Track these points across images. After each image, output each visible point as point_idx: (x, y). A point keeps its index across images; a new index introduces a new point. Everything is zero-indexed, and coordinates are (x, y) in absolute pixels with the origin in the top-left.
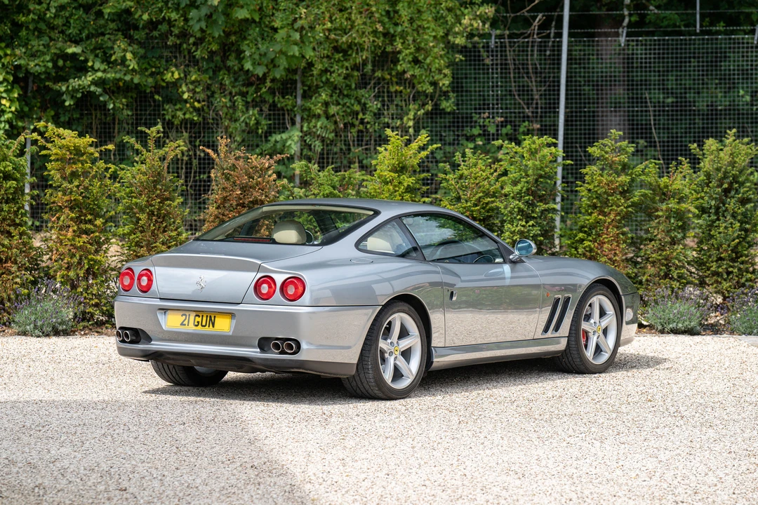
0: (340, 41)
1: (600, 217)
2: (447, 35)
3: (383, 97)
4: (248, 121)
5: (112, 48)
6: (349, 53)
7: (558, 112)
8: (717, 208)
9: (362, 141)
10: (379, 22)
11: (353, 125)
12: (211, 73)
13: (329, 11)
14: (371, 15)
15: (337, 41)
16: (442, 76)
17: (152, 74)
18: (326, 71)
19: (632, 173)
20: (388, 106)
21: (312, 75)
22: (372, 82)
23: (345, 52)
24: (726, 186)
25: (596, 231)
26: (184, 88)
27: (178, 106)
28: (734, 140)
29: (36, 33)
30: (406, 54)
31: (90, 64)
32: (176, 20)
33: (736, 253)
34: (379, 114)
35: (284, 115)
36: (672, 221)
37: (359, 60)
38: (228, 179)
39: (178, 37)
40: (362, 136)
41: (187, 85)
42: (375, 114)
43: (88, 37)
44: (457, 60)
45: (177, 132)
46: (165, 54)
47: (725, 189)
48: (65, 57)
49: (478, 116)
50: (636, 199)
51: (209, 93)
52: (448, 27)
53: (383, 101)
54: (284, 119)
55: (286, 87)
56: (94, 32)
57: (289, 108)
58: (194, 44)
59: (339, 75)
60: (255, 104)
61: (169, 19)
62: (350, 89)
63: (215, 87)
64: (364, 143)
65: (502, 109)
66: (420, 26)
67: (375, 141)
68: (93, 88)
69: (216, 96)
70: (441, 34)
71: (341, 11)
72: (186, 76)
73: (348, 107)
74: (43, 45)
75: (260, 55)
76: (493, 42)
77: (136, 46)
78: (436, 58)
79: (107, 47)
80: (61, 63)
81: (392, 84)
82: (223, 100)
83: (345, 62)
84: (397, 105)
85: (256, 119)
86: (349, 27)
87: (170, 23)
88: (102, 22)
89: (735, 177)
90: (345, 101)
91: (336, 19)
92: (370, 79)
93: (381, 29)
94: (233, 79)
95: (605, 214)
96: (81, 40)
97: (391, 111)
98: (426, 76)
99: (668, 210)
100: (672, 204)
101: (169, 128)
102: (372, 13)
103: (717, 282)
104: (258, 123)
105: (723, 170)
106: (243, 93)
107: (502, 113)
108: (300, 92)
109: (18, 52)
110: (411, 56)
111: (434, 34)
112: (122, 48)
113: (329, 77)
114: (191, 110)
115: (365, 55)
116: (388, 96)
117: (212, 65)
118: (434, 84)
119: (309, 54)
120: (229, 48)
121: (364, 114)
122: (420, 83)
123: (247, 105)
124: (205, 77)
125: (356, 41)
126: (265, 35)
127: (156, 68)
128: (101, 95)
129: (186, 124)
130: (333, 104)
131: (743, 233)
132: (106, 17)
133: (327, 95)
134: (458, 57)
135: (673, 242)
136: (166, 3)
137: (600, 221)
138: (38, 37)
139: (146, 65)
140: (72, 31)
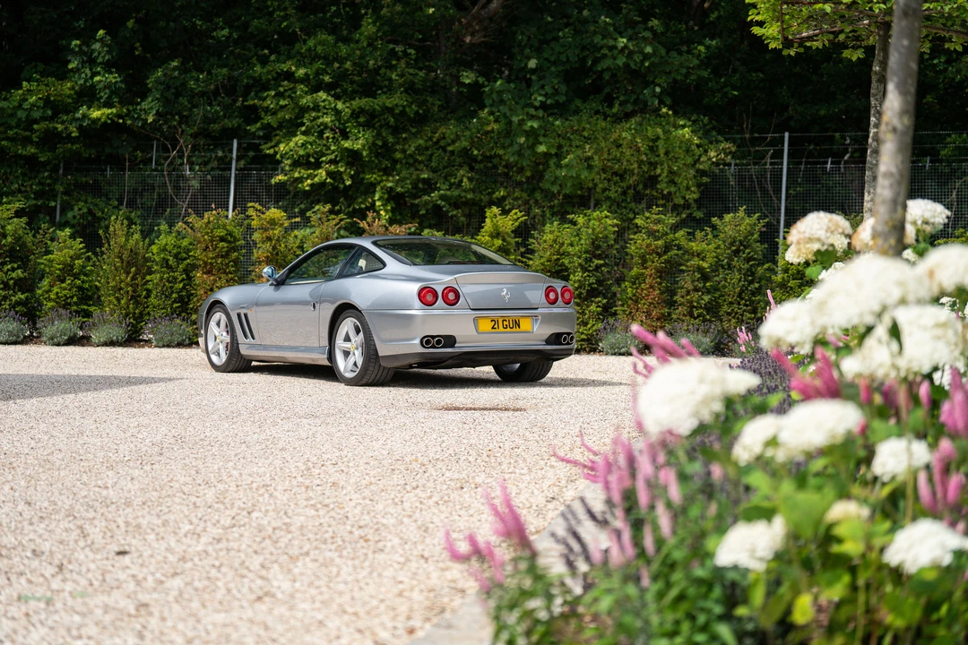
0: (616, 168)
1: (642, 271)
2: (695, 162)
5: (456, 175)
7: (780, 219)
8: (729, 265)
10: (646, 155)
12: (529, 192)
13: (606, 147)
14: (638, 150)
15: (614, 168)
16: (689, 192)
17: (489, 194)
18: (604, 190)
22: (645, 198)
23: (622, 177)
24: (734, 248)
25: (639, 281)
26: (507, 202)
28: (744, 215)
29: (406, 166)
31: (438, 185)
36: (696, 274)
37: (631, 182)
41: (510, 200)
43: (444, 168)
48: (424, 181)
50: (667, 257)
51: (527, 206)
52: (696, 157)
55: (582, 201)
59: (616, 192)
60: (559, 213)
61: (499, 154)
62: (628, 203)
63: (532, 202)
66: (673, 157)
68: (439, 202)
69: (533, 208)
70: (690, 162)
71: (616, 146)
73: (625, 215)
75: (556, 177)
76: (733, 169)
77: (473, 174)
78: (687, 179)
80: (420, 185)
81: (659, 199)
82: (536, 210)
83: (621, 184)
86: (622, 158)
87: (499, 157)
89: (741, 242)
90: (622, 211)
91: (613, 152)
92: (643, 196)
93: (645, 159)
94: (544, 196)
95: (646, 268)
98: (679, 193)
99: (693, 266)
100: (695, 262)
102: (639, 148)
105: (733, 236)
106: (552, 206)
108: (592, 205)
109: (391, 178)
110: (668, 178)
111: (684, 162)
112: (462, 174)
115: (635, 178)
117: (529, 186)
118: (684, 198)
120: (538, 176)
122: (675, 198)
124: (525, 195)
125: (628, 168)
127: (491, 189)
128: (444, 206)
134: (705, 180)
135: (696, 290)
136: (496, 143)
137: (642, 274)
138: (408, 169)
139: (484, 187)
140: (433, 164)
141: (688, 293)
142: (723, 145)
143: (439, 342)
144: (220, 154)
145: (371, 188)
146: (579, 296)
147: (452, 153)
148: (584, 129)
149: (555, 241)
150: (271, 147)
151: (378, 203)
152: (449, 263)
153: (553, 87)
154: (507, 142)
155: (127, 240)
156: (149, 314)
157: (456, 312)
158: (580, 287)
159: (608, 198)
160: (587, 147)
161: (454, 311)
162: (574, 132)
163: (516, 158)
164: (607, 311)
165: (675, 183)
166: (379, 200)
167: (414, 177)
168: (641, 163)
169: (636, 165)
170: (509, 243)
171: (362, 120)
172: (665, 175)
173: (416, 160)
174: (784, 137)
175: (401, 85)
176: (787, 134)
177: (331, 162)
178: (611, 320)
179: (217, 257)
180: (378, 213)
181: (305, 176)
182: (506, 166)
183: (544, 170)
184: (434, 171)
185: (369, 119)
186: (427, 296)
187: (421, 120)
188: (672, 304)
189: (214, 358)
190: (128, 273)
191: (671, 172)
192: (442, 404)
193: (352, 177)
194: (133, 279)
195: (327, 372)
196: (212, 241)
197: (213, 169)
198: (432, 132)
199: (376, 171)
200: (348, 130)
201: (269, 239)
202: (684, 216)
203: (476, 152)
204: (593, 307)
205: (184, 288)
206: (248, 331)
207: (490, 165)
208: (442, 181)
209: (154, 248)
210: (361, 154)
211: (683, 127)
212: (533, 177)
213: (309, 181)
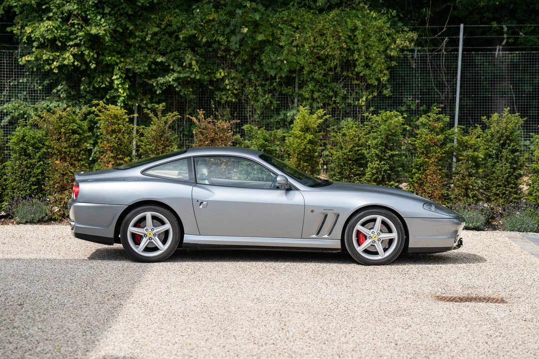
0: (320, 54)
1: (426, 160)
2: (386, 49)
3: (348, 87)
4: (265, 102)
5: (184, 58)
6: (326, 61)
7: (456, 97)
8: (497, 156)
9: (335, 114)
10: (344, 42)
11: (329, 104)
12: (244, 73)
13: (312, 36)
14: (339, 39)
15: (319, 54)
16: (382, 75)
17: (209, 74)
19: (446, 134)
20: (351, 93)
21: (303, 74)
22: (341, 79)
23: (324, 60)
25: (424, 168)
26: (227, 82)
27: (224, 93)
28: (508, 114)
29: (140, 49)
30: (361, 61)
31: (171, 67)
32: (222, 41)
33: (508, 182)
34: (346, 98)
35: (287, 98)
36: (470, 162)
37: (332, 65)
38: (203, 135)
39: (224, 51)
40: (335, 111)
41: (229, 80)
42: (343, 98)
43: (171, 52)
44: (393, 65)
45: (223, 108)
46: (217, 61)
47: (502, 143)
48: (156, 63)
49: (406, 99)
50: (447, 149)
51: (242, 85)
52: (387, 45)
53: (348, 90)
54: (287, 100)
55: (289, 81)
56: (174, 48)
57: (290, 94)
58: (234, 55)
59: (320, 74)
60: (270, 91)
61: (219, 40)
62: (328, 82)
63: (246, 81)
64: (336, 115)
65: (421, 95)
66: (369, 45)
67: (343, 114)
69: (247, 86)
70: (382, 49)
71: (321, 35)
72: (228, 74)
73: (326, 93)
74: (143, 56)
75: (272, 62)
76: (416, 55)
77: (198, 57)
78: (379, 64)
79: (181, 57)
80: (153, 67)
81: (354, 80)
82: (250, 89)
83: (323, 67)
84: (356, 92)
85: (269, 100)
86: (326, 45)
87: (219, 43)
88: (179, 42)
89: (507, 136)
90: (324, 90)
91: (318, 40)
92: (340, 77)
93: (345, 46)
94: (256, 76)
95: (429, 158)
96: (167, 53)
97: (353, 96)
98: (373, 75)
99: (468, 156)
100: (470, 152)
101: (218, 106)
102: (340, 36)
103: (496, 199)
104: (271, 103)
105: (501, 132)
106: (263, 85)
107: (421, 97)
108: (297, 84)
109: (128, 60)
110: (364, 63)
111: (377, 49)
112: (189, 58)
113: (313, 75)
114: (231, 95)
115: (336, 62)
116: (351, 87)
117: (244, 68)
118: (378, 80)
119: (302, 61)
121: (335, 98)
122: (370, 79)
123: (265, 92)
124: (240, 76)
125: (330, 54)
126: (276, 49)
127: (211, 70)
129: (229, 103)
130: (316, 92)
131: (512, 170)
132: (181, 40)
133: (312, 86)
134: (394, 63)
135: (470, 175)
136: (217, 31)
137: (426, 162)
138: (141, 51)
139: (205, 68)
140: (161, 48)
142: (408, 34)
145: (108, 69)
148: (293, 20)
151: (116, 82)
160: (297, 36)
162: (284, 22)
165: (370, 67)
166: (117, 79)
167: (150, 60)
168: (341, 49)
169: (337, 52)
174: (459, 28)
176: (462, 26)
177: (76, 45)
179: (70, 147)
180: (117, 91)
181: (51, 58)
183: (260, 55)
193: (95, 60)
198: (160, 20)
199: (115, 53)
200: (89, 17)
207: (210, 49)
208: (172, 63)
210: (104, 39)
212: (248, 60)
213: (55, 63)
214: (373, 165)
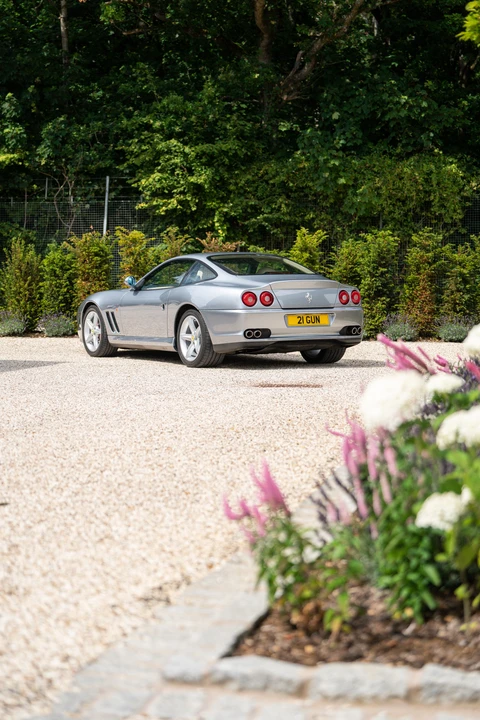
0: (399, 195)
2: (461, 190)
5: (276, 202)
12: (332, 214)
13: (391, 179)
14: (416, 182)
16: (456, 214)
17: (302, 216)
18: (390, 213)
21: (385, 215)
23: (404, 202)
26: (314, 223)
31: (263, 210)
37: (411, 206)
41: (318, 221)
46: (309, 205)
48: (252, 207)
51: (331, 226)
52: (461, 187)
55: (373, 221)
59: (400, 214)
61: (309, 186)
62: (408, 222)
63: (335, 222)
66: (443, 186)
68: (263, 223)
69: (335, 227)
70: (456, 191)
71: (400, 179)
72: (317, 216)
73: (406, 232)
75: (353, 203)
77: (290, 201)
78: (453, 204)
80: (249, 210)
81: (433, 219)
82: (338, 229)
83: (403, 207)
86: (404, 187)
87: (310, 188)
90: (404, 228)
91: (397, 183)
92: (420, 217)
93: (422, 188)
94: (344, 218)
95: (420, 274)
98: (448, 214)
100: (458, 269)
102: (417, 180)
108: (381, 224)
109: (226, 205)
110: (440, 203)
112: (281, 201)
113: (393, 215)
115: (414, 203)
117: (333, 210)
120: (339, 202)
122: (445, 218)
124: (329, 217)
125: (408, 195)
127: (303, 212)
128: (267, 226)
130: (396, 230)
134: (468, 204)
135: (458, 290)
136: (307, 177)
137: (417, 279)
138: (239, 198)
139: (298, 211)
140: (259, 194)
141: (452, 293)
143: (258, 334)
144: (96, 187)
145: (211, 213)
146: (369, 296)
147: (273, 185)
148: (374, 166)
149: (349, 254)
150: (135, 182)
151: (217, 224)
152: (266, 274)
153: (352, 133)
154: (316, 175)
155: (24, 256)
156: (41, 311)
157: (271, 311)
158: (369, 289)
159: (393, 219)
160: (377, 179)
161: (269, 310)
162: (367, 168)
163: (322, 188)
164: (390, 308)
165: (445, 207)
166: (217, 221)
167: (244, 204)
168: (418, 191)
169: (414, 193)
170: (315, 256)
171: (204, 160)
172: (437, 200)
173: (246, 191)
175: (234, 134)
177: (181, 193)
178: (393, 314)
179: (93, 268)
180: (217, 232)
181: (161, 204)
182: (315, 195)
183: (344, 198)
184: (259, 199)
185: (210, 160)
186: (249, 298)
187: (249, 160)
188: (439, 301)
189: (90, 346)
190: (25, 281)
191: (441, 198)
192: (260, 381)
193: (197, 204)
194: (29, 285)
195: (174, 357)
196: (88, 256)
197: (91, 199)
198: (258, 169)
199: (215, 199)
200: (193, 168)
201: (132, 254)
202: (452, 232)
203: (291, 185)
204: (379, 305)
205: (68, 291)
206: (115, 326)
207: (302, 194)
208: (265, 206)
209: (45, 262)
210: (204, 187)
211: (451, 163)
212: (335, 203)
213: (164, 208)
214: (367, 281)
